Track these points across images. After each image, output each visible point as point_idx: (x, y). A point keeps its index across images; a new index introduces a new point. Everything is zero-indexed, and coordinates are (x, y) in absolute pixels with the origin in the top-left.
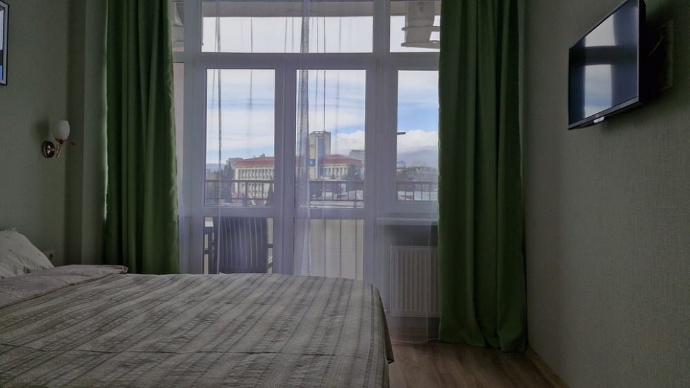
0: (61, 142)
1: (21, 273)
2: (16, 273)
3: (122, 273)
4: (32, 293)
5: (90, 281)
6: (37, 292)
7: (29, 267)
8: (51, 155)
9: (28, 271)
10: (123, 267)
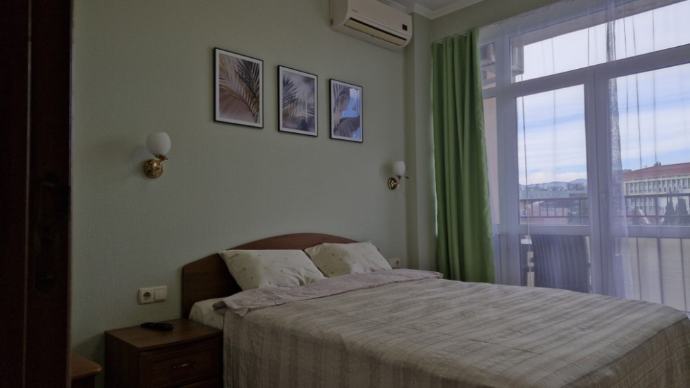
0: (399, 177)
1: (369, 271)
2: (365, 271)
3: (438, 278)
4: (368, 285)
5: (410, 281)
6: (372, 284)
7: (374, 268)
8: (394, 188)
9: (373, 270)
10: (439, 273)
